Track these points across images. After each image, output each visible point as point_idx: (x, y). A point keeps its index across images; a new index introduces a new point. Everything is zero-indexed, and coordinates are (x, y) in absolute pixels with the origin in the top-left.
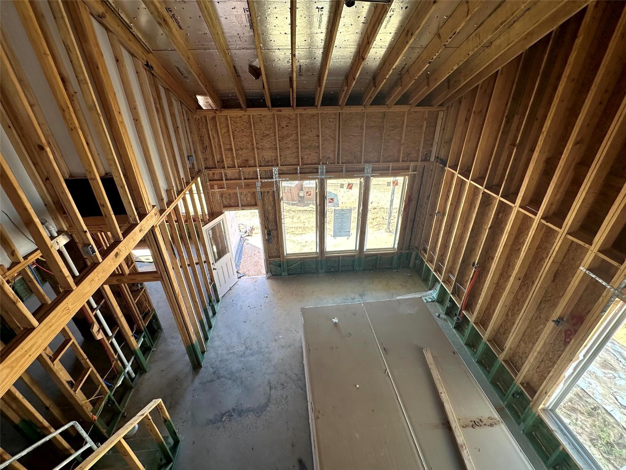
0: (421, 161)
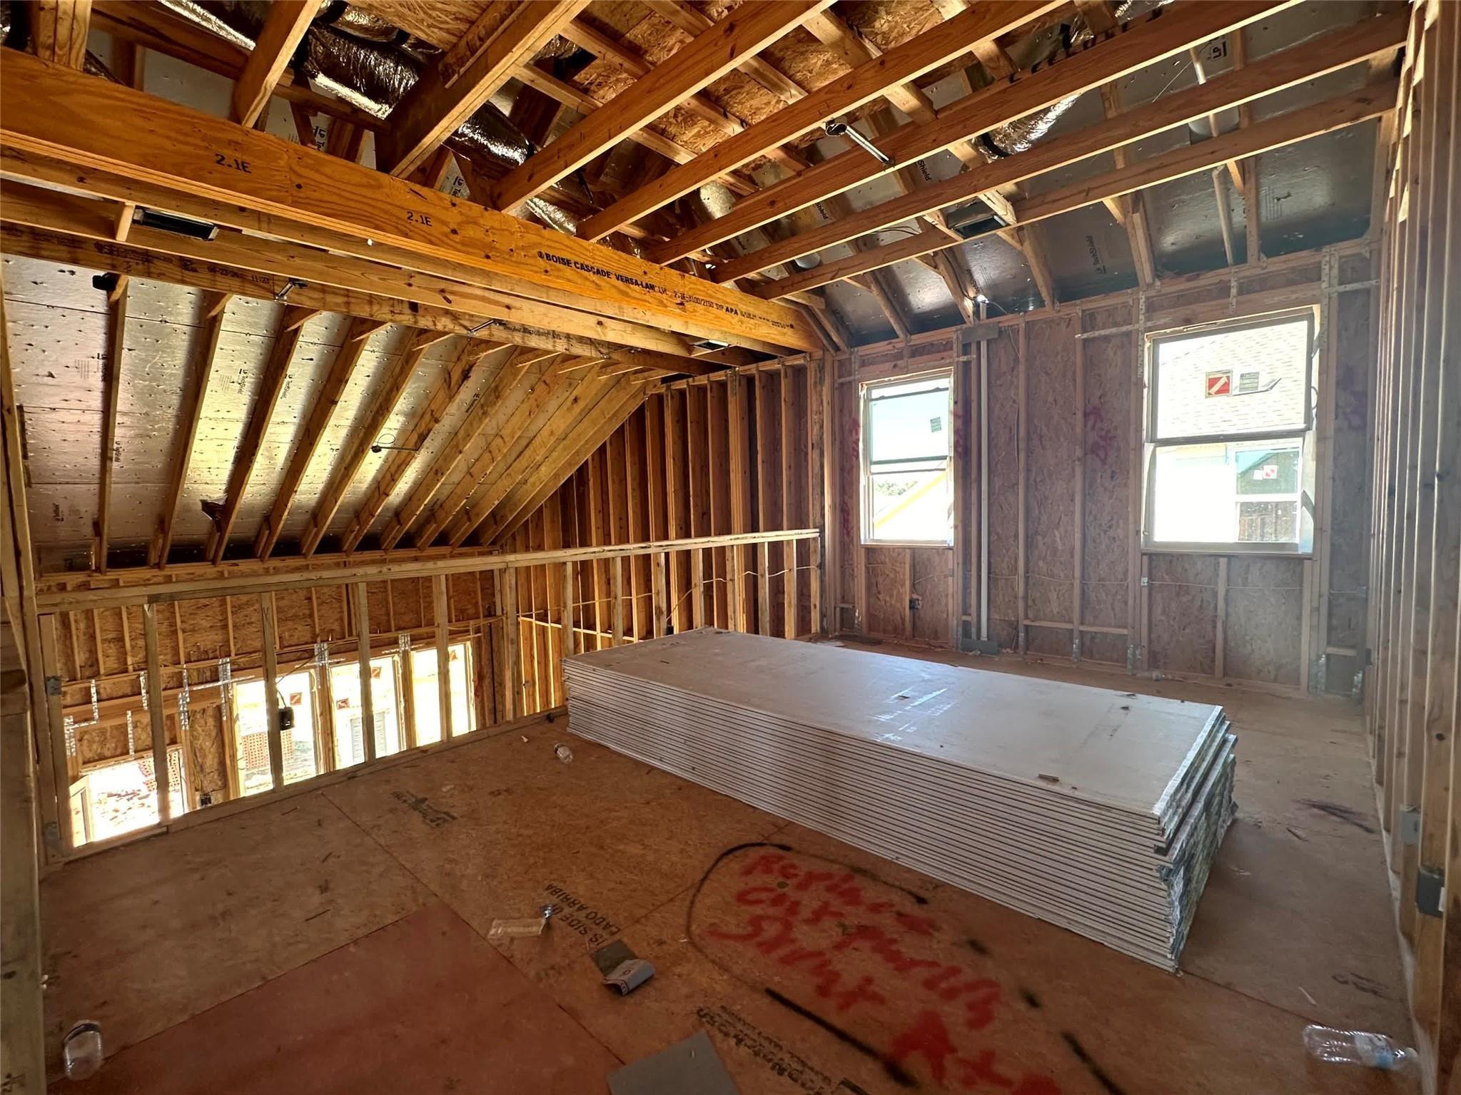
0: (484, 617)
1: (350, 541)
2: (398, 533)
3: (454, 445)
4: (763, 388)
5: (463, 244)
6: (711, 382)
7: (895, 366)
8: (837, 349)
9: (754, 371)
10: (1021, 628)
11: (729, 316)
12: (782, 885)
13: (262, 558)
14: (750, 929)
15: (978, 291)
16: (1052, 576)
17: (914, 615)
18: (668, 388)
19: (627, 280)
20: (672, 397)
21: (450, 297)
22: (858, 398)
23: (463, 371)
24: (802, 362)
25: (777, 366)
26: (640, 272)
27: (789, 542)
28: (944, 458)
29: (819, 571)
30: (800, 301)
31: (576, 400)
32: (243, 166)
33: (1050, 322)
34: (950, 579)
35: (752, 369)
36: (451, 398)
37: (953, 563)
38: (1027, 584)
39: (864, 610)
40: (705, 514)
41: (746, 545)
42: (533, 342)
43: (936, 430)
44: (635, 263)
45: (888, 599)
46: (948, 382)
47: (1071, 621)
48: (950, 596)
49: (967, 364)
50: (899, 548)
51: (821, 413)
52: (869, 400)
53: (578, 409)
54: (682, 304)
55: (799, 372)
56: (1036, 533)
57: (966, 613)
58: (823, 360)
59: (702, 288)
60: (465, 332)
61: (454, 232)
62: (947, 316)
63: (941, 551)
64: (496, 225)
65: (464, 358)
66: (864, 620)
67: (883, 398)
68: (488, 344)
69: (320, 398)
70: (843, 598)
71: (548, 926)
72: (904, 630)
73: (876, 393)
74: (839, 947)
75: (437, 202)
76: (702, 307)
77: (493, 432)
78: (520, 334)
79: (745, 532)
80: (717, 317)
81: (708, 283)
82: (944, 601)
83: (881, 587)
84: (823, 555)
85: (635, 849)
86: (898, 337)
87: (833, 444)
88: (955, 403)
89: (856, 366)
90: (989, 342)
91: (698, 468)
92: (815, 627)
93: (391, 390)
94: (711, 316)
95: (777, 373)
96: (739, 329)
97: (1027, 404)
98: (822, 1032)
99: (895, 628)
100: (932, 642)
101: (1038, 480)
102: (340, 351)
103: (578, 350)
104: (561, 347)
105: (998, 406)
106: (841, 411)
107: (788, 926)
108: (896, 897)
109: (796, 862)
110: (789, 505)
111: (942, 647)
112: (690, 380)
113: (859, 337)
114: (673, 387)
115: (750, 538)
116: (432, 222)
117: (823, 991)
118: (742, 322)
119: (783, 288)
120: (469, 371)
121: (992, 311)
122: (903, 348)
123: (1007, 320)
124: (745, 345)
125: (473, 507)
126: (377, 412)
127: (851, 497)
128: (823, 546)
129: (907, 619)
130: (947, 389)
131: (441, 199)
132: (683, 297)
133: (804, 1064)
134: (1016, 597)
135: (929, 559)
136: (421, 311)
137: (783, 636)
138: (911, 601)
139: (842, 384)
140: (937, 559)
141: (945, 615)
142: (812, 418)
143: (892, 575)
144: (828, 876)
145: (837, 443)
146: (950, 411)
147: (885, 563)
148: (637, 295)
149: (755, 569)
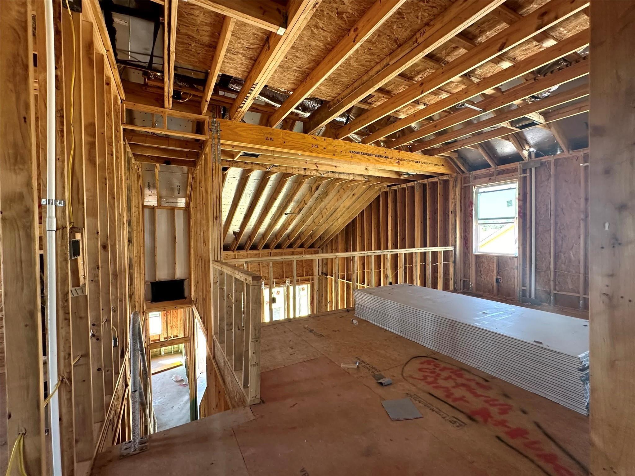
1: (273, 245)
2: (288, 243)
3: (310, 212)
4: (430, 189)
5: (327, 152)
6: (408, 187)
7: (490, 179)
8: (463, 172)
9: (426, 182)
10: (552, 294)
11: (417, 164)
12: (434, 369)
13: (246, 250)
14: (422, 378)
15: (530, 147)
16: (569, 272)
17: (498, 286)
18: (390, 189)
19: (379, 156)
20: (391, 192)
21: (318, 166)
22: (473, 192)
23: (317, 187)
24: (447, 178)
25: (436, 180)
26: (384, 152)
27: (440, 252)
28: (514, 218)
29: (453, 264)
30: (446, 155)
31: (354, 195)
32: (272, 139)
33: (567, 159)
34: (516, 270)
35: (425, 181)
36: (312, 196)
37: (517, 263)
38: (555, 275)
39: (474, 282)
40: (404, 239)
41: (421, 253)
42: (342, 177)
43: (510, 206)
44: (382, 150)
45: (485, 278)
46: (516, 185)
47: (578, 293)
48: (516, 278)
49: (525, 178)
50: (491, 256)
51: (455, 199)
52: (477, 193)
53: (354, 198)
54: (399, 162)
55: (446, 182)
56: (560, 252)
57: (523, 286)
58: (456, 177)
59: (406, 155)
60: (320, 175)
61: (325, 148)
62: (516, 158)
63: (513, 258)
64: (337, 144)
65: (317, 182)
66: (474, 286)
67: (484, 192)
68: (326, 178)
69: (271, 198)
70: (464, 276)
71: (358, 367)
72: (493, 291)
73: (481, 190)
74: (454, 387)
75: (320, 140)
76: (406, 162)
77: (323, 207)
78: (337, 174)
79: (421, 247)
80: (412, 165)
81: (409, 153)
82: (513, 280)
83: (482, 273)
84: (455, 257)
85: (382, 352)
86: (491, 167)
87: (461, 211)
88: (519, 194)
89: (471, 179)
90: (536, 168)
91: (401, 220)
92: (451, 287)
93: (293, 194)
94: (410, 165)
95: (437, 182)
96: (420, 168)
97: (555, 195)
98: (447, 405)
99: (489, 291)
100: (507, 298)
101: (561, 228)
102: (279, 183)
103: (357, 178)
104: (351, 177)
105: (540, 195)
106: (465, 197)
107: (436, 379)
108: (477, 379)
109: (440, 363)
110: (440, 236)
111: (511, 300)
112: (399, 186)
113: (473, 167)
114: (392, 189)
115: (423, 250)
116: (319, 146)
117: (448, 396)
118: (422, 166)
119: (439, 151)
120: (318, 187)
121: (537, 155)
122: (494, 172)
123: (545, 159)
124: (422, 173)
125: (314, 233)
126: (287, 202)
127: (469, 234)
128: (455, 254)
129: (495, 288)
130: (515, 188)
131: (321, 139)
132: (399, 160)
133: (440, 411)
134: (549, 280)
135: (506, 261)
136: (307, 170)
137: (437, 289)
138: (497, 279)
139: (465, 187)
140: (509, 261)
141: (513, 286)
142: (451, 201)
143: (488, 267)
144: (452, 369)
145: (463, 211)
146: (516, 198)
147: (485, 262)
148: (382, 161)
149: (425, 262)
